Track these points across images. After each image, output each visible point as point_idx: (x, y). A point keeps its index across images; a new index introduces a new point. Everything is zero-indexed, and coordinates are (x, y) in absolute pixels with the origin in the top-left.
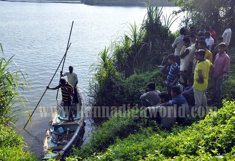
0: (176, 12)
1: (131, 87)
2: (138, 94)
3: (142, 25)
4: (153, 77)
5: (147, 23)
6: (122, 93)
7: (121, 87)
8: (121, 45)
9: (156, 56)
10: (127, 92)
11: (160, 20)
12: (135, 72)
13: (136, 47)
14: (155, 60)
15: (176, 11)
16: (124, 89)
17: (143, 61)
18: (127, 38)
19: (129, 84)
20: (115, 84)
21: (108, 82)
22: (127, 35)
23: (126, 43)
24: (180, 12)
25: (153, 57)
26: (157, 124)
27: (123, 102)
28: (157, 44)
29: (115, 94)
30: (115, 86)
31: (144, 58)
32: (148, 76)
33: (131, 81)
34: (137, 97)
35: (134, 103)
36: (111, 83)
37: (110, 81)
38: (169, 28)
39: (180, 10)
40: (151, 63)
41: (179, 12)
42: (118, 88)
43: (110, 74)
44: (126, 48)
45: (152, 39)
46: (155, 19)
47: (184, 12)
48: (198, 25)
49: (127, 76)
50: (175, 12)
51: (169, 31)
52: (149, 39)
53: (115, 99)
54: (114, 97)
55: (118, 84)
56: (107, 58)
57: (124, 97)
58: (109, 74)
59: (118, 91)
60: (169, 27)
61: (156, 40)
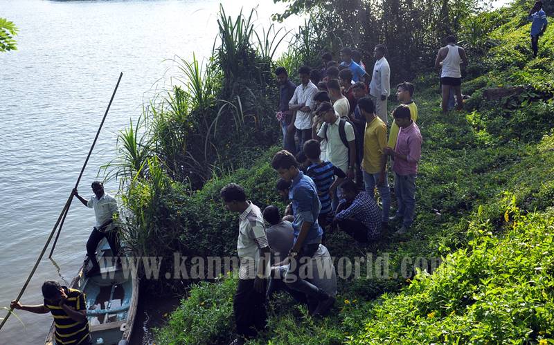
0: (279, 16)
1: (211, 211)
2: (232, 225)
3: (212, 59)
4: (259, 182)
5: (221, 53)
6: (194, 229)
7: (191, 216)
8: (168, 110)
9: (254, 127)
10: (205, 224)
11: (249, 45)
12: (214, 174)
13: (204, 111)
14: (253, 138)
15: (279, 13)
16: (197, 219)
17: (227, 142)
18: (179, 94)
19: (205, 206)
20: (174, 212)
21: (158, 209)
22: (178, 87)
23: (178, 104)
24: (289, 15)
25: (248, 129)
26: (306, 312)
27: (199, 250)
28: (253, 101)
29: (178, 235)
30: (176, 217)
31: (227, 135)
32: (245, 177)
33: (209, 197)
34: (229, 235)
35: (225, 248)
36: (166, 211)
37: (162, 206)
38: (271, 58)
39: (287, 11)
40: (245, 144)
41: (286, 15)
42: (182, 220)
43: (158, 191)
44: (180, 117)
45: (239, 90)
46: (240, 44)
47: (296, 14)
48: (331, 43)
49: (198, 185)
50: (277, 17)
51: (273, 65)
52: (233, 91)
53: (180, 246)
54: (176, 241)
55: (181, 211)
56: (140, 145)
57: (200, 238)
58: (156, 192)
59: (184, 226)
60: (270, 56)
61: (248, 91)
